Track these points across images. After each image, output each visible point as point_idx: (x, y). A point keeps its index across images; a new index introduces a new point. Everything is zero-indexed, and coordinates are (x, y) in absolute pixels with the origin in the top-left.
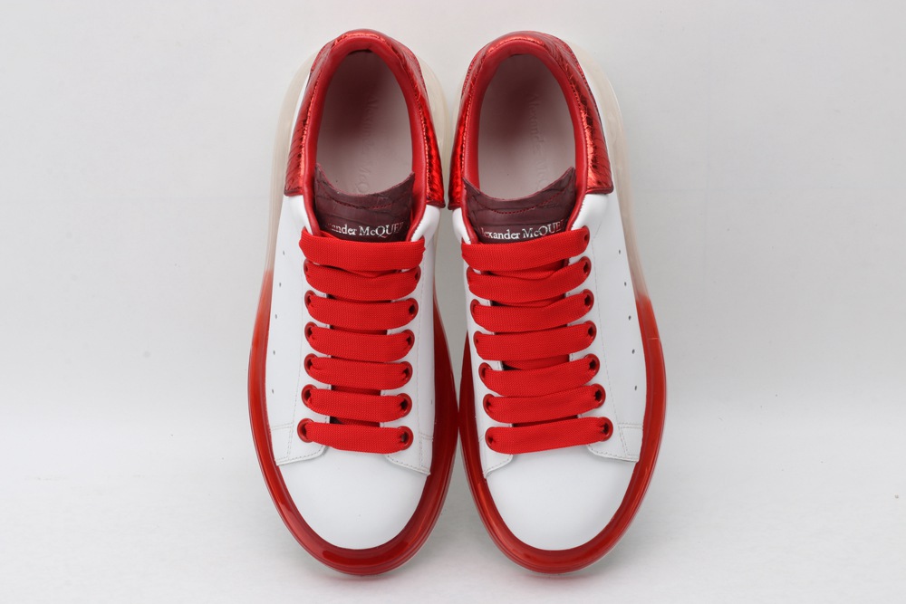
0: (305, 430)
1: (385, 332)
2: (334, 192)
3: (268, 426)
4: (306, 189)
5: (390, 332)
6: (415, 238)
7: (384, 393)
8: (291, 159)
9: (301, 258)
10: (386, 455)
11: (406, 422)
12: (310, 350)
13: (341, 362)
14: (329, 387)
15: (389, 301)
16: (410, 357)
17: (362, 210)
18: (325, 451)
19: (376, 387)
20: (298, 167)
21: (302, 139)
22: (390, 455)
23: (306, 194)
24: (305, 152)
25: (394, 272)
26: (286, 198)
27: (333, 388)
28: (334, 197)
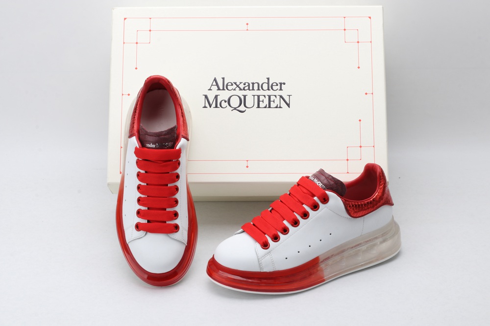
0: (138, 227)
1: (167, 185)
2: (146, 132)
3: (124, 230)
4: (136, 134)
5: (169, 185)
6: (177, 148)
7: (168, 210)
8: (131, 125)
9: (135, 158)
10: (169, 234)
11: (177, 222)
12: (139, 195)
13: (151, 198)
14: (147, 208)
15: (169, 173)
16: (177, 196)
17: (157, 138)
18: (146, 234)
19: (164, 207)
20: (133, 127)
21: (135, 118)
22: (171, 234)
23: (137, 135)
24: (136, 122)
25: (170, 161)
26: (129, 139)
27: (148, 208)
28: (147, 133)
